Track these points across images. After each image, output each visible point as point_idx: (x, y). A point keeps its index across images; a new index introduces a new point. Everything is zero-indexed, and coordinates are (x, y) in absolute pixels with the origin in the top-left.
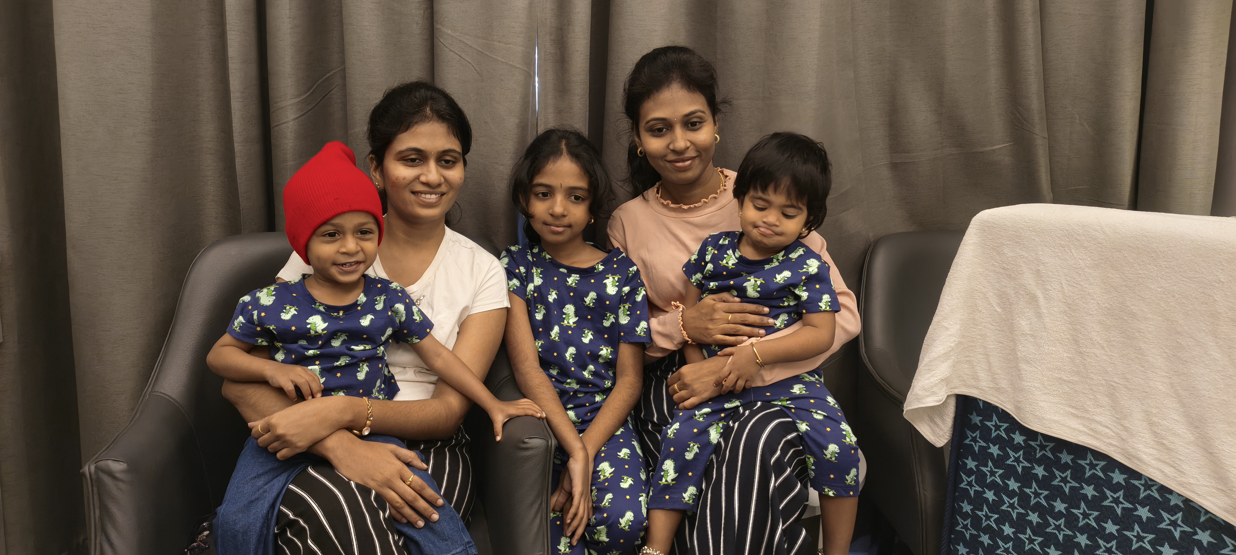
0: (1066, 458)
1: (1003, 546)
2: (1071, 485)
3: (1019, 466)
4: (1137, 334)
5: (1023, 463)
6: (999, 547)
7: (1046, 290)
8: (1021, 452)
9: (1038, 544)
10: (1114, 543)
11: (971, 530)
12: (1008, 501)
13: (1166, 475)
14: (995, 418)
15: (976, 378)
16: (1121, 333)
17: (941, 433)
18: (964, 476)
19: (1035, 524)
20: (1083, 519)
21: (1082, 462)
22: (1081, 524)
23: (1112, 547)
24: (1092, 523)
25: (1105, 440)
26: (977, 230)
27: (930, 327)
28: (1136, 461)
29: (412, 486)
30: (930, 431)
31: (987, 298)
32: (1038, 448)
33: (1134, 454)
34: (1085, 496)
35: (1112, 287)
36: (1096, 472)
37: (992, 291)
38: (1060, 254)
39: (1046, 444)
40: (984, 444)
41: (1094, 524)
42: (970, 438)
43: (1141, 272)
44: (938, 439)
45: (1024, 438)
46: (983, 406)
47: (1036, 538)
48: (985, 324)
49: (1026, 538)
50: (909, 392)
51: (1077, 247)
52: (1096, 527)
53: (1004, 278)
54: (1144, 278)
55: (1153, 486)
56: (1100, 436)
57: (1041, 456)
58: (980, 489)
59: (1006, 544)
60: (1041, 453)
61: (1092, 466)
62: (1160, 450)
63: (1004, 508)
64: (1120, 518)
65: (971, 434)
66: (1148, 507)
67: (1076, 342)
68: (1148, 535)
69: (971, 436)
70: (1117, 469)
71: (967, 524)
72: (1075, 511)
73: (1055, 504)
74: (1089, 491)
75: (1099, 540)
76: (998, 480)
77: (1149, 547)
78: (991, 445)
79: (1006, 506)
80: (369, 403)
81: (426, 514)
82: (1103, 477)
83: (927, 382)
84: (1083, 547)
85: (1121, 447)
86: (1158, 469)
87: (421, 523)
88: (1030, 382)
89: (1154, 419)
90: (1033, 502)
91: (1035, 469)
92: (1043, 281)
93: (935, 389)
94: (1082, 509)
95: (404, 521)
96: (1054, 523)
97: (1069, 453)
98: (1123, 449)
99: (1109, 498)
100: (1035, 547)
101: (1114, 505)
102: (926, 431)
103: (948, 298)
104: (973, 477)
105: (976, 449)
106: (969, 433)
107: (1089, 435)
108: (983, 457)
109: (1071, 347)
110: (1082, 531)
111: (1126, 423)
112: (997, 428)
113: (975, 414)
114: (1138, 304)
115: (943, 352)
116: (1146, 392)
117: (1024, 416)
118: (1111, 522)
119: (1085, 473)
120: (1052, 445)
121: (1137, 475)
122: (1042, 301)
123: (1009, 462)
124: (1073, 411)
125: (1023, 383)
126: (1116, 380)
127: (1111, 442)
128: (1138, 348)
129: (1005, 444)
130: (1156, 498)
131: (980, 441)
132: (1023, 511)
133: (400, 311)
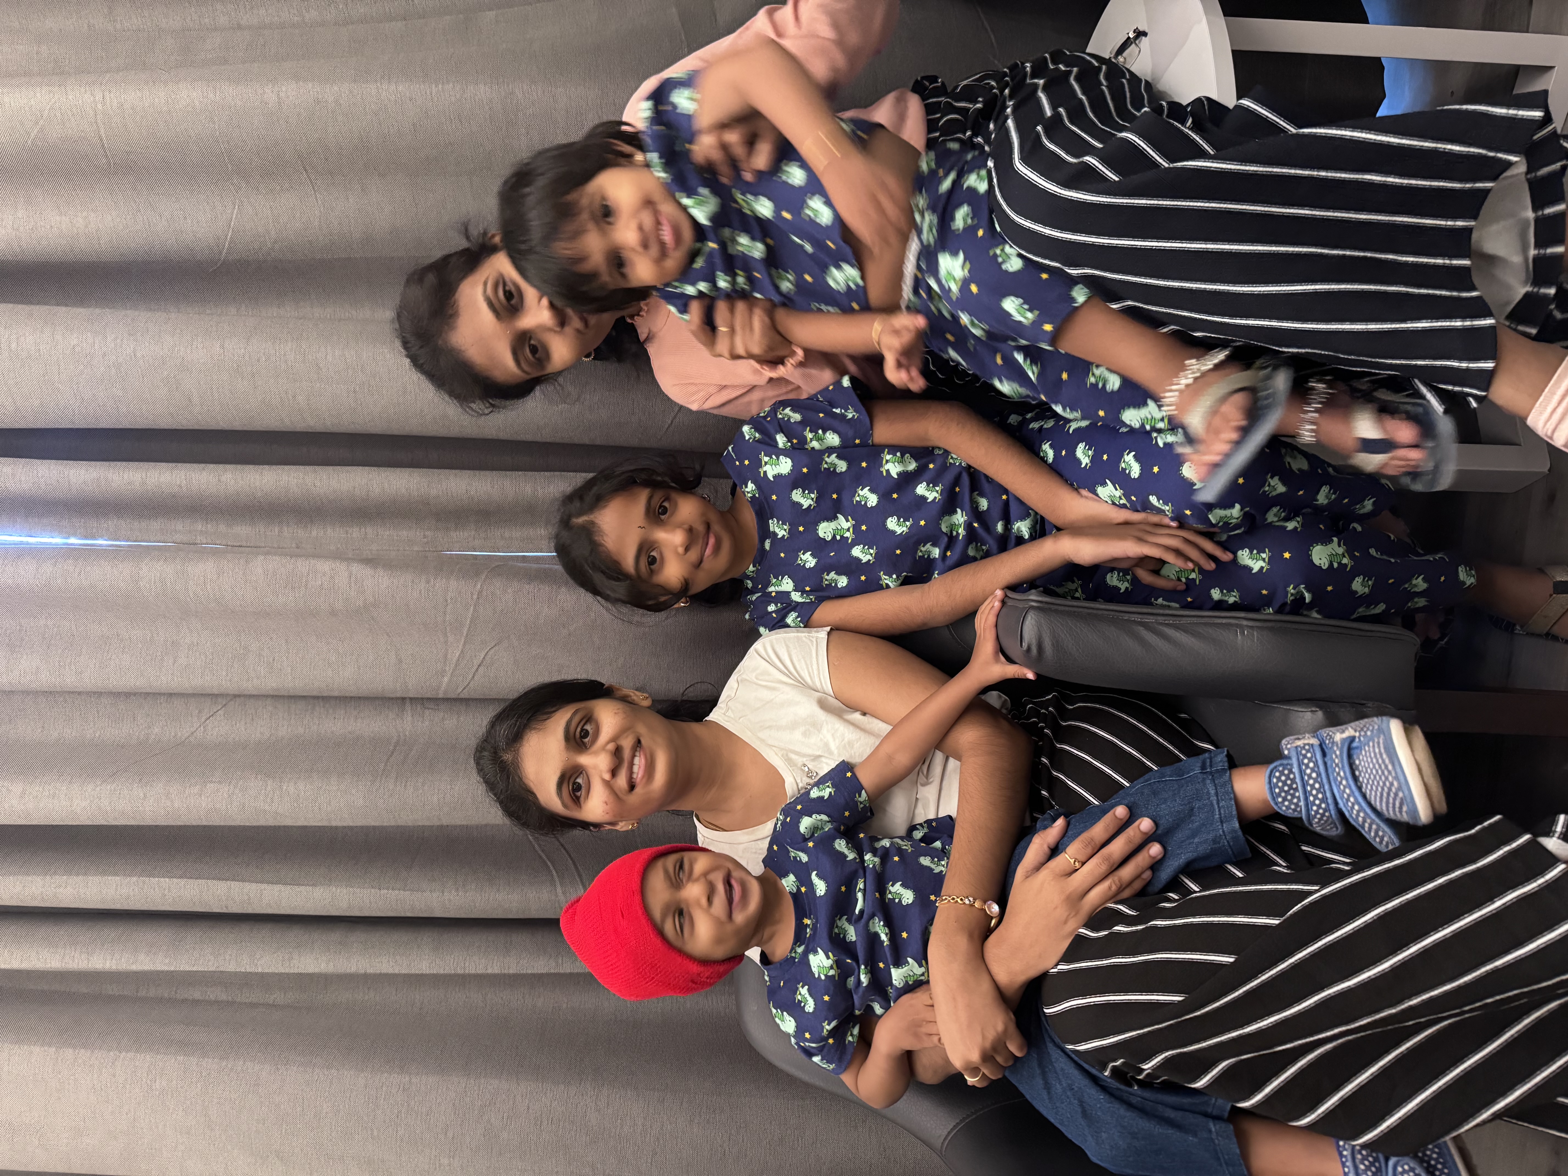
133: (813, 824)
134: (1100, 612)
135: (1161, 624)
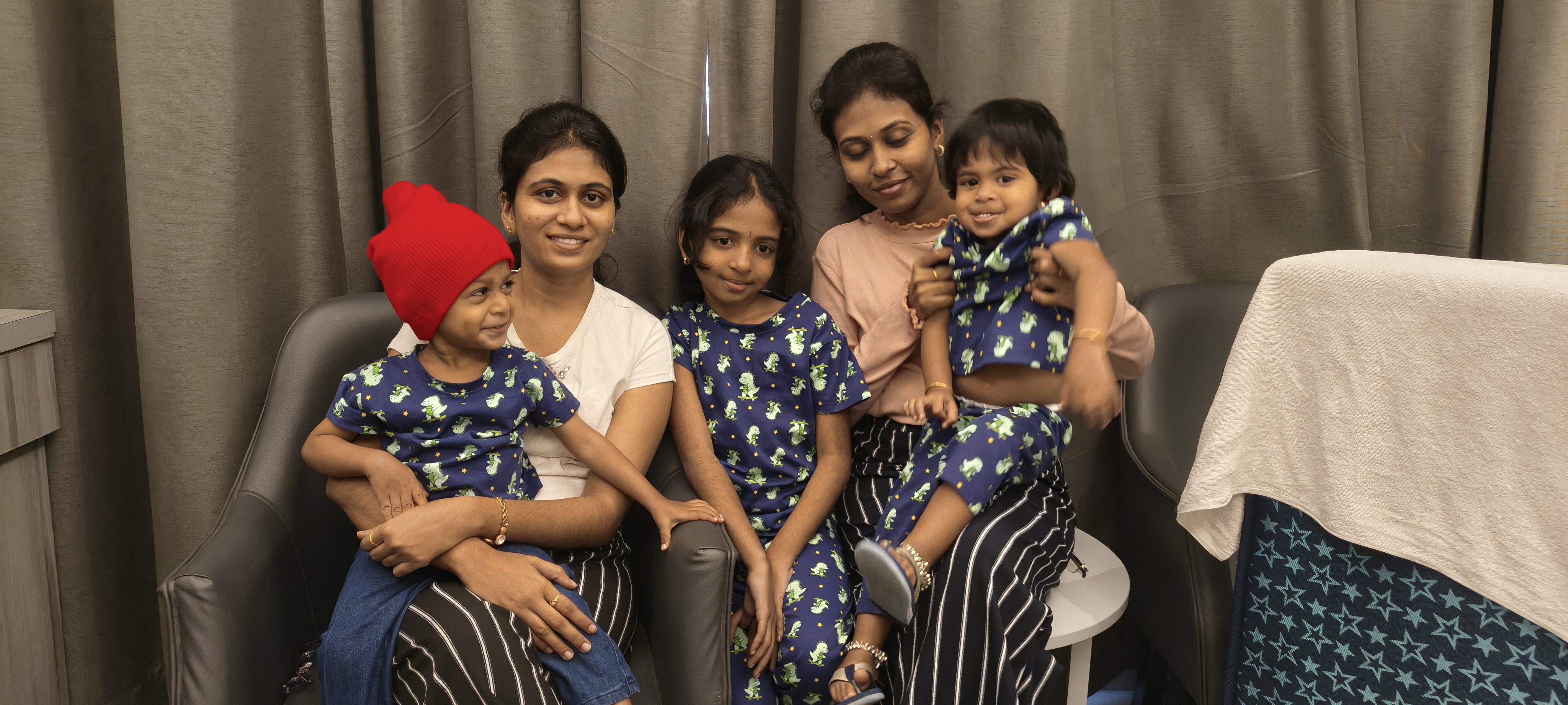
0: (1385, 575)
1: (1304, 686)
2: (1392, 609)
3: (1325, 585)
4: (1477, 418)
5: (1330, 581)
6: (1299, 687)
7: (1360, 361)
8: (1328, 568)
9: (1349, 684)
10: (1447, 683)
11: (1263, 665)
12: (1311, 630)
13: (1514, 598)
14: (1294, 523)
15: (1270, 473)
16: (1456, 417)
17: (1226, 543)
18: (1254, 597)
19: (1345, 659)
20: (1407, 653)
21: (1405, 581)
22: (1404, 659)
23: (1444, 688)
24: (1418, 659)
25: (1435, 553)
26: (1272, 284)
27: (1211, 408)
28: (1476, 580)
29: (557, 607)
30: (1212, 541)
31: (1285, 371)
32: (1349, 563)
33: (1474, 571)
34: (1410, 624)
35: (1445, 357)
36: (1423, 593)
37: (1291, 362)
38: (1378, 316)
39: (1360, 557)
40: (1280, 557)
41: (1421, 659)
42: (1263, 549)
43: (1482, 339)
44: (1221, 551)
45: (1331, 549)
46: (1279, 509)
47: (1347, 676)
48: (1282, 404)
49: (1333, 676)
50: (1184, 491)
51: (1399, 306)
52: (1424, 663)
53: (1307, 346)
54: (1487, 346)
55: (1497, 611)
56: (1429, 548)
57: (1353, 572)
58: (1275, 614)
59: (1308, 684)
60: (1353, 569)
61: (1419, 586)
62: (1507, 566)
63: (1305, 637)
64: (1455, 652)
65: (1264, 543)
66: (1491, 639)
67: (1398, 427)
68: (1492, 674)
69: (1264, 546)
70: (1451, 590)
71: (1258, 658)
72: (1397, 643)
73: (1371, 633)
74: (1415, 617)
75: (1427, 679)
76: (1299, 603)
77: (1492, 689)
78: (1289, 558)
79: (1308, 635)
80: (503, 505)
81: (576, 643)
82: (1433, 599)
83: (1207, 478)
84: (1408, 689)
85: (1456, 561)
86: (1504, 590)
87: (569, 654)
88: (1338, 478)
89: (1499, 526)
90: (1343, 630)
91: (1345, 589)
92: (1356, 350)
93: (1217, 487)
94: (1405, 640)
95: (550, 651)
96: (1370, 658)
97: (1389, 569)
98: (1458, 565)
99: (1440, 627)
100: (1345, 688)
101: (1447, 635)
102: (1205, 539)
103: (1234, 371)
104: (1266, 599)
105: (1271, 563)
106: (1261, 543)
107: (1415, 546)
108: (1279, 573)
109: (1392, 434)
110: (1406, 667)
111: (1463, 531)
112: (1297, 536)
113: (1268, 518)
114: (1479, 379)
115: (1227, 440)
116: (1489, 492)
117: (1331, 522)
118: (1443, 657)
119: (1410, 595)
120: (1367, 558)
121: (1477, 598)
122: (1354, 374)
123: (1312, 580)
124: (1394, 515)
125: (1330, 480)
126: (1450, 476)
127: (1444, 555)
128: (1478, 436)
129: (1307, 557)
130: (1501, 628)
131: (1275, 552)
132: (1330, 642)
133: (535, 389)
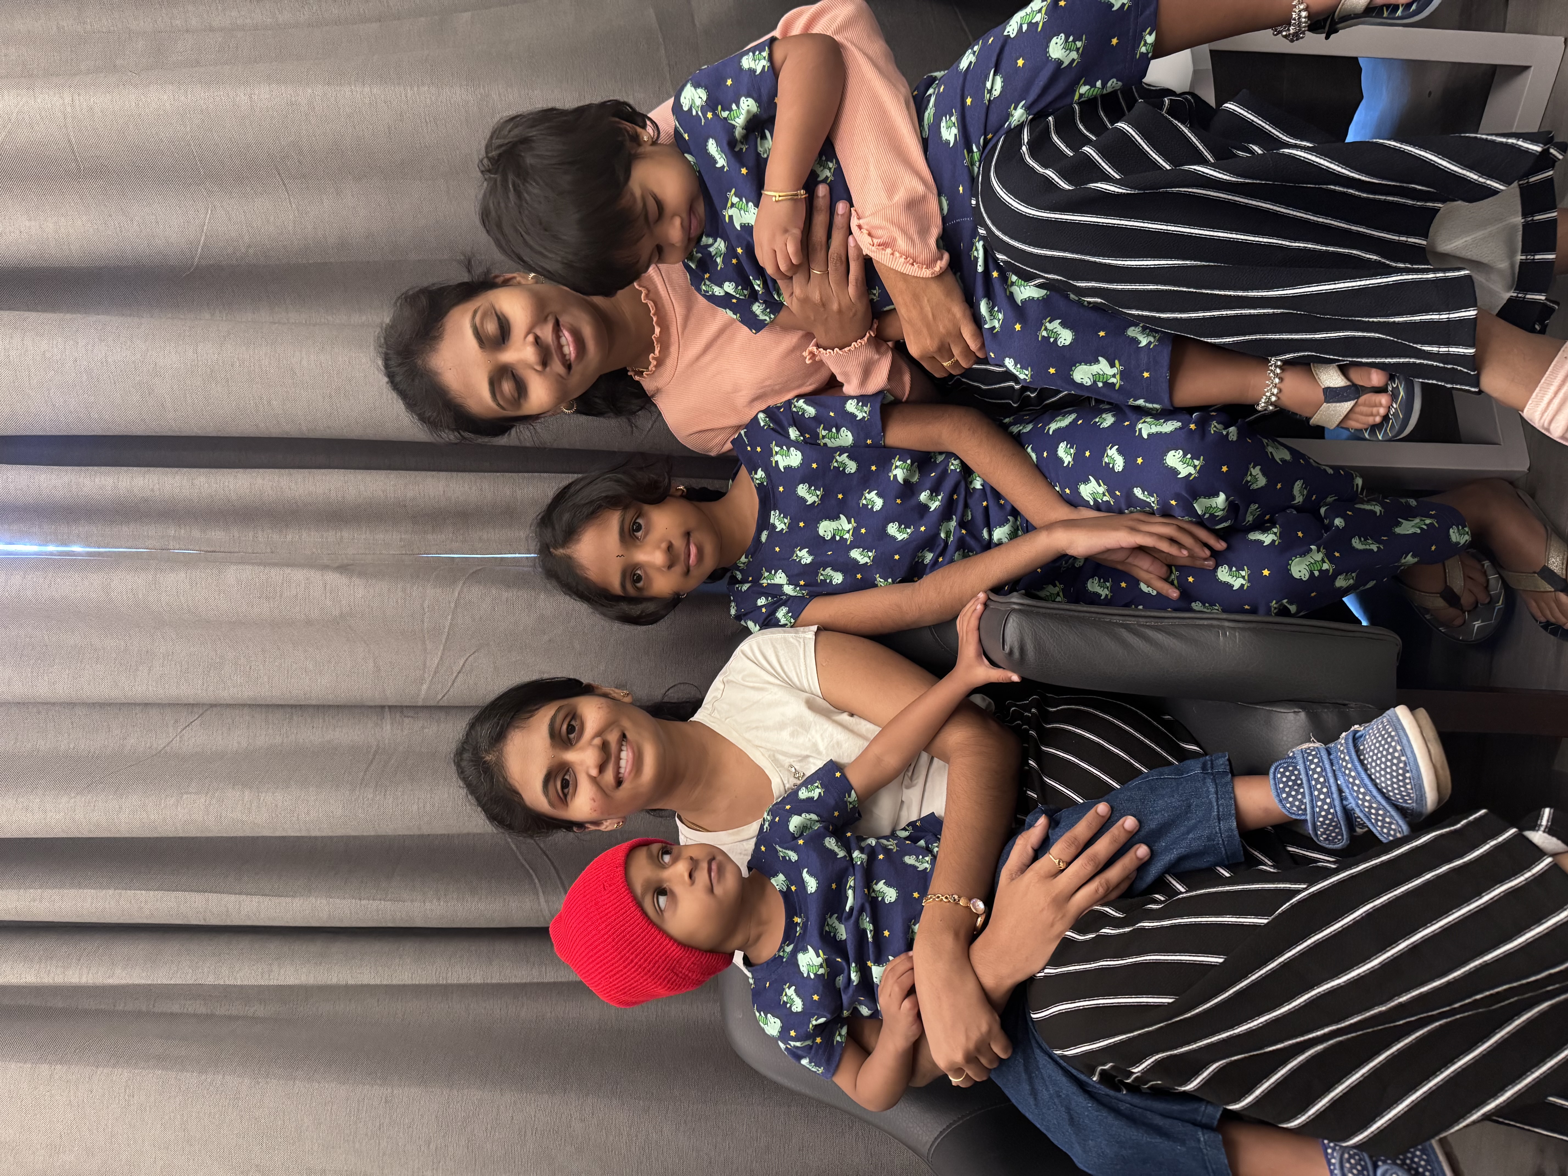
29: (1068, 859)
87: (1141, 851)
133: (802, 823)
134: (1082, 614)
135: (1143, 626)
